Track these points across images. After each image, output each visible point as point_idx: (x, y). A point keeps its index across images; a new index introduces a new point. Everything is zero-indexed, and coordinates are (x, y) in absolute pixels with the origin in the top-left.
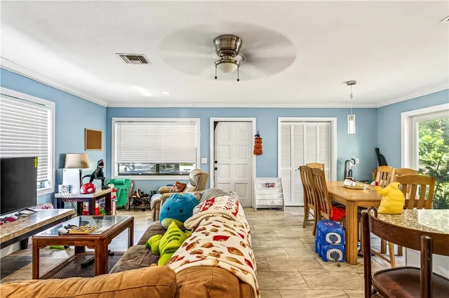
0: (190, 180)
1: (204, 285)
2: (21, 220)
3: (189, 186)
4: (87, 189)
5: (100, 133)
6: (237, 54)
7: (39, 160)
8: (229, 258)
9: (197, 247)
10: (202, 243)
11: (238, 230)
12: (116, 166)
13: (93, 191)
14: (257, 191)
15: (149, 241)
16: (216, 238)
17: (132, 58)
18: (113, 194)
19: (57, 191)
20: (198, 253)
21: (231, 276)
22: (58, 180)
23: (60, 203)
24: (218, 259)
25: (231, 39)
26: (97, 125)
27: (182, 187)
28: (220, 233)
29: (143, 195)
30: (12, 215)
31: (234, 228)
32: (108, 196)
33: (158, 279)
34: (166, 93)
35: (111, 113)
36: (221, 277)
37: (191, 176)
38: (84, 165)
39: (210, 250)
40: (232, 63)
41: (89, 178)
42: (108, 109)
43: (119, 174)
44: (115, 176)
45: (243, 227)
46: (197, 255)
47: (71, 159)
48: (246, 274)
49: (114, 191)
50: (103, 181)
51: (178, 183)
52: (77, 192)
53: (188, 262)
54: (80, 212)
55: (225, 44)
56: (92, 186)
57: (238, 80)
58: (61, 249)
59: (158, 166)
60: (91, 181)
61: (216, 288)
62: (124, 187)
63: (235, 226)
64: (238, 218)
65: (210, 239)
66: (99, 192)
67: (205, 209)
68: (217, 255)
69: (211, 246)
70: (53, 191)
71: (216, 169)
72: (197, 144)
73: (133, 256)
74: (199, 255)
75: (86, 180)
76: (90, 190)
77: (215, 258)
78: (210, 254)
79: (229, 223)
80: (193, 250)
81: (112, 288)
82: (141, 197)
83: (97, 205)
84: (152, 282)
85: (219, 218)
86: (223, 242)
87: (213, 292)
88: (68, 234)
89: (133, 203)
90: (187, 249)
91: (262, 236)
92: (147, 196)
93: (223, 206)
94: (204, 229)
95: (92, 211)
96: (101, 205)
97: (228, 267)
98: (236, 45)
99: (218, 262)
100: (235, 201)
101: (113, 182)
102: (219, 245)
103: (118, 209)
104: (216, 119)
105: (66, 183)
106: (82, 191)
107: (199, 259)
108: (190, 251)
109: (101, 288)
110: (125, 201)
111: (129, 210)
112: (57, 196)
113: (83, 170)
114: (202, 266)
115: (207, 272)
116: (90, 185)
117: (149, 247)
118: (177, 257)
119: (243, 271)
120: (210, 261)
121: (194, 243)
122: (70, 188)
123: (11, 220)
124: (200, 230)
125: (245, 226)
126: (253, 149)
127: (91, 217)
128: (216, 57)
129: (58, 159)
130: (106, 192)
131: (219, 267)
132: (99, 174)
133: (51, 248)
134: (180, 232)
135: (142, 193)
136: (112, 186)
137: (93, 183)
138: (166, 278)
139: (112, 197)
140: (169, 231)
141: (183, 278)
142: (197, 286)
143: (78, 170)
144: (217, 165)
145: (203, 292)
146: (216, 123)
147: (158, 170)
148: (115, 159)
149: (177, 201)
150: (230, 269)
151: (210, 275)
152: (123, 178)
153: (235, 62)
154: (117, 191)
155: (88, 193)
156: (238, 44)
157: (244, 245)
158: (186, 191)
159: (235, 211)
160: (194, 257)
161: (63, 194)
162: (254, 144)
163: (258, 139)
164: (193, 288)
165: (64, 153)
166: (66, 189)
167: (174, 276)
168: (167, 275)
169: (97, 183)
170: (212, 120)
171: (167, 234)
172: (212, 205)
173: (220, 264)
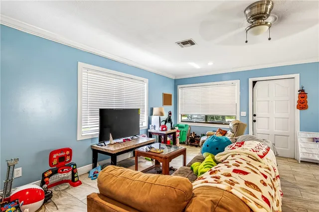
0: (230, 129)
1: (211, 200)
2: (133, 141)
3: (229, 132)
4: (163, 128)
5: (171, 95)
6: (268, 16)
7: (141, 111)
8: (243, 189)
9: (218, 174)
10: (222, 172)
11: (262, 170)
12: (180, 116)
13: (166, 130)
14: (300, 145)
15: (192, 165)
16: (235, 171)
17: (185, 43)
18: (178, 133)
19: (149, 128)
20: (216, 178)
21: (242, 204)
22: (149, 122)
23: (150, 135)
24: (232, 186)
25: (261, 5)
26: (169, 91)
27: (224, 133)
28: (241, 168)
29: (196, 136)
30: (129, 138)
31: (259, 168)
32: (174, 134)
33: (178, 185)
34: (210, 64)
35: (178, 82)
36: (229, 200)
37: (231, 125)
38: (162, 114)
39: (228, 179)
40: (263, 25)
41: (164, 122)
42: (175, 81)
43: (182, 121)
44: (179, 122)
45: (269, 169)
46: (215, 179)
47: (156, 111)
48: (259, 208)
49: (178, 131)
50: (171, 124)
51: (220, 130)
52: (158, 129)
53: (206, 182)
54: (160, 141)
55: (255, 11)
56: (165, 127)
57: (270, 39)
58: (150, 160)
59: (206, 117)
60: (165, 124)
61: (222, 207)
62: (184, 130)
63: (260, 166)
64: (264, 160)
65: (230, 171)
66: (169, 131)
67: (233, 148)
68: (232, 183)
69: (229, 175)
70: (147, 128)
71: (254, 121)
72: (237, 101)
73: (182, 172)
74: (217, 179)
75: (163, 123)
76: (164, 129)
77: (230, 185)
78: (226, 181)
79: (253, 162)
80: (214, 175)
81: (151, 181)
82: (195, 137)
83: (168, 139)
84: (173, 185)
85: (245, 157)
86: (242, 176)
87: (218, 209)
88: (150, 151)
89: (190, 141)
90: (210, 174)
91: (305, 187)
92: (199, 137)
93: (249, 148)
94: (228, 162)
95: (165, 142)
96: (171, 139)
97: (240, 196)
98: (266, 9)
99: (232, 188)
100: (266, 147)
101: (178, 126)
102: (236, 177)
103: (180, 143)
104: (255, 79)
105: (153, 124)
106: (160, 129)
107: (215, 182)
108: (212, 176)
109: (146, 180)
110: (185, 139)
111: (187, 145)
112: (149, 131)
113: (161, 117)
114: (217, 188)
115: (218, 193)
116: (165, 126)
117: (192, 169)
118: (202, 177)
119: (257, 204)
120: (224, 186)
121: (216, 170)
122: (155, 127)
123: (129, 140)
124: (225, 163)
125: (272, 169)
126: (296, 104)
127: (165, 145)
128: (247, 25)
129: (150, 110)
130: (173, 131)
131: (232, 193)
132: (169, 120)
133: (146, 159)
134: (214, 163)
135: (196, 135)
136: (177, 128)
137: (166, 125)
138: (184, 186)
139: (177, 135)
140: (206, 160)
141: (200, 191)
142: (206, 200)
143: (158, 117)
144: (255, 118)
145: (209, 205)
146: (254, 83)
147: (206, 120)
148: (180, 112)
149: (214, 141)
150: (241, 198)
151: (220, 196)
152: (183, 124)
153: (266, 23)
154: (180, 131)
155: (163, 131)
156: (269, 7)
157: (264, 184)
158: (227, 136)
159: (262, 154)
160: (212, 180)
161: (152, 130)
162: (297, 99)
163: (302, 94)
164: (203, 200)
165: (152, 107)
166: (153, 127)
167: (190, 187)
168: (184, 184)
169: (168, 125)
170: (251, 81)
171: (204, 163)
172: (240, 146)
173: (233, 191)
